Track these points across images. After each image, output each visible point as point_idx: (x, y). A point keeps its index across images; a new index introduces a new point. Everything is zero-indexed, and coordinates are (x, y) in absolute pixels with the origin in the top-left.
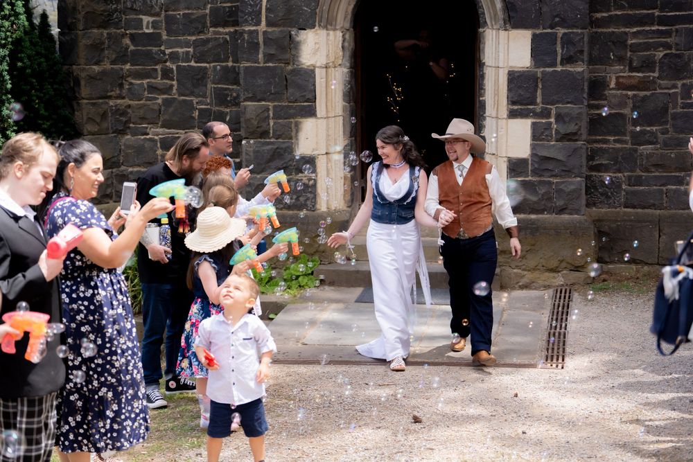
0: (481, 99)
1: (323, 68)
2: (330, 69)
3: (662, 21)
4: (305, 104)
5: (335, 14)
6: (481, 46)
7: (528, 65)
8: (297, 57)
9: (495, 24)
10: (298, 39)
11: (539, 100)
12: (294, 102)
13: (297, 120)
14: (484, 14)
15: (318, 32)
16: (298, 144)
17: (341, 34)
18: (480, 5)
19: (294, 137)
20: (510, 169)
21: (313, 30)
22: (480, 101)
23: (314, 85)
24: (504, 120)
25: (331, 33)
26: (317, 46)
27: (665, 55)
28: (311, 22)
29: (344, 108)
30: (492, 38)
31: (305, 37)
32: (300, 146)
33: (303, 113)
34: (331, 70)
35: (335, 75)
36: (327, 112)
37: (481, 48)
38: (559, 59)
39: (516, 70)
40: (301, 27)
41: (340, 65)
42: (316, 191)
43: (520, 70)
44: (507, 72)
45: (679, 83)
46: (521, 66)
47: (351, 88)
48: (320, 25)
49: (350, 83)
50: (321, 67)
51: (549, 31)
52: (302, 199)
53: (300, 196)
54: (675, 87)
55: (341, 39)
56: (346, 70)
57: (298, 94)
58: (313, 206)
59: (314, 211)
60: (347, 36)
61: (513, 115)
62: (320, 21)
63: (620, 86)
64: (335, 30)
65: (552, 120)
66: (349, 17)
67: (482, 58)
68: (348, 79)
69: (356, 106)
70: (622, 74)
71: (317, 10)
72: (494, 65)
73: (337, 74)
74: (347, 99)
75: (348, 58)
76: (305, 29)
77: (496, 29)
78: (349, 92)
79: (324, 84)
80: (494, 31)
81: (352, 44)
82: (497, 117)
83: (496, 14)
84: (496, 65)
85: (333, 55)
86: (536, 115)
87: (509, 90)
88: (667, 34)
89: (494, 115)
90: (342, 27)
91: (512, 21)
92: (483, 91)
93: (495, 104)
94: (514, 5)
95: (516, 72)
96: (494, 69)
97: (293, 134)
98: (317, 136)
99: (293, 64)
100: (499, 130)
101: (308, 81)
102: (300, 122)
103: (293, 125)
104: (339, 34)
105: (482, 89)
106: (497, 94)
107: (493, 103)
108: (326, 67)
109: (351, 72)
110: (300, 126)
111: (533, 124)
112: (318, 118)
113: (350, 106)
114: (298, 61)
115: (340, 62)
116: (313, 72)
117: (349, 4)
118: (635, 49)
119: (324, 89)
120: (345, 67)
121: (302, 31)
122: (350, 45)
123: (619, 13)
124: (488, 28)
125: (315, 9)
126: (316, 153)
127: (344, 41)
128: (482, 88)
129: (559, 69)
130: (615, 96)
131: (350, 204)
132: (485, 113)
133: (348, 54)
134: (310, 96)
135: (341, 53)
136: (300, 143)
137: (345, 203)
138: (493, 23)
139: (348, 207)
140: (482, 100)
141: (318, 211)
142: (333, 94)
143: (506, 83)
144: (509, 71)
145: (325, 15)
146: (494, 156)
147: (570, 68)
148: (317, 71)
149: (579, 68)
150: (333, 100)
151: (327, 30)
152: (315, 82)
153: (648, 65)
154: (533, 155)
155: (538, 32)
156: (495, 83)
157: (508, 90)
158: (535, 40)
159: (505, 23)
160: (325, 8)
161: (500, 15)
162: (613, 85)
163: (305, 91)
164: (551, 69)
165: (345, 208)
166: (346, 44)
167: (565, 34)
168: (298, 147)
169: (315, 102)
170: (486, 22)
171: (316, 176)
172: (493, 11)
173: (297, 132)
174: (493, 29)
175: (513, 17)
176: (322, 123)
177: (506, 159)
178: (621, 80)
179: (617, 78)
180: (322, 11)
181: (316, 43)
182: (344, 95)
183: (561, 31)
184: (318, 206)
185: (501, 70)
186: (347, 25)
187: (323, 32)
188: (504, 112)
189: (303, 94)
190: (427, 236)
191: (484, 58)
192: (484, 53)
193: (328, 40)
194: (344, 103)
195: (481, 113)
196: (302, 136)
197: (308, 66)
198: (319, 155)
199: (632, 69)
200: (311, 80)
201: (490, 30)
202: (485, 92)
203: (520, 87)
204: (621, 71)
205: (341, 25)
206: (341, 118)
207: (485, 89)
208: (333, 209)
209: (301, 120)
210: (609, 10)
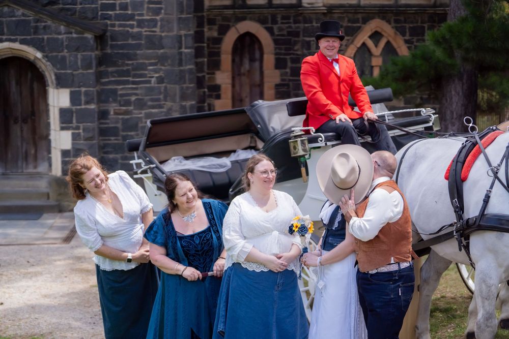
0: (48, 121)
3: (134, 83)
6: (47, 96)
7: (69, 105)
11: (74, 121)
14: (47, 80)
18: (46, 76)
20: (62, 155)
24: (58, 131)
27: (136, 99)
30: (52, 92)
38: (83, 102)
39: (63, 107)
43: (65, 108)
44: (58, 109)
45: (143, 112)
46: (66, 106)
51: (77, 89)
54: (141, 113)
61: (62, 129)
63: (116, 113)
65: (81, 131)
70: (116, 108)
80: (52, 89)
82: (55, 130)
83: (52, 81)
84: (54, 105)
86: (74, 129)
88: (136, 89)
93: (54, 123)
94: (61, 78)
95: (63, 109)
96: (53, 107)
100: (57, 136)
105: (48, 116)
106: (54, 119)
111: (73, 134)
118: (122, 95)
123: (113, 79)
124: (50, 87)
129: (83, 107)
130: (113, 118)
132: (50, 128)
138: (52, 85)
143: (58, 114)
144: (60, 108)
146: (54, 149)
147: (88, 107)
149: (93, 106)
153: (128, 103)
154: (73, 148)
155: (73, 89)
156: (54, 114)
157: (59, 117)
158: (72, 93)
159: (57, 86)
161: (55, 82)
162: (112, 113)
164: (79, 107)
167: (86, 91)
170: (49, 85)
175: (60, 83)
177: (60, 150)
178: (116, 111)
179: (114, 110)
183: (83, 89)
185: (56, 108)
188: (58, 128)
191: (48, 102)
192: (48, 99)
199: (121, 106)
202: (49, 118)
203: (66, 116)
204: (116, 106)
207: (50, 116)
210: (108, 78)
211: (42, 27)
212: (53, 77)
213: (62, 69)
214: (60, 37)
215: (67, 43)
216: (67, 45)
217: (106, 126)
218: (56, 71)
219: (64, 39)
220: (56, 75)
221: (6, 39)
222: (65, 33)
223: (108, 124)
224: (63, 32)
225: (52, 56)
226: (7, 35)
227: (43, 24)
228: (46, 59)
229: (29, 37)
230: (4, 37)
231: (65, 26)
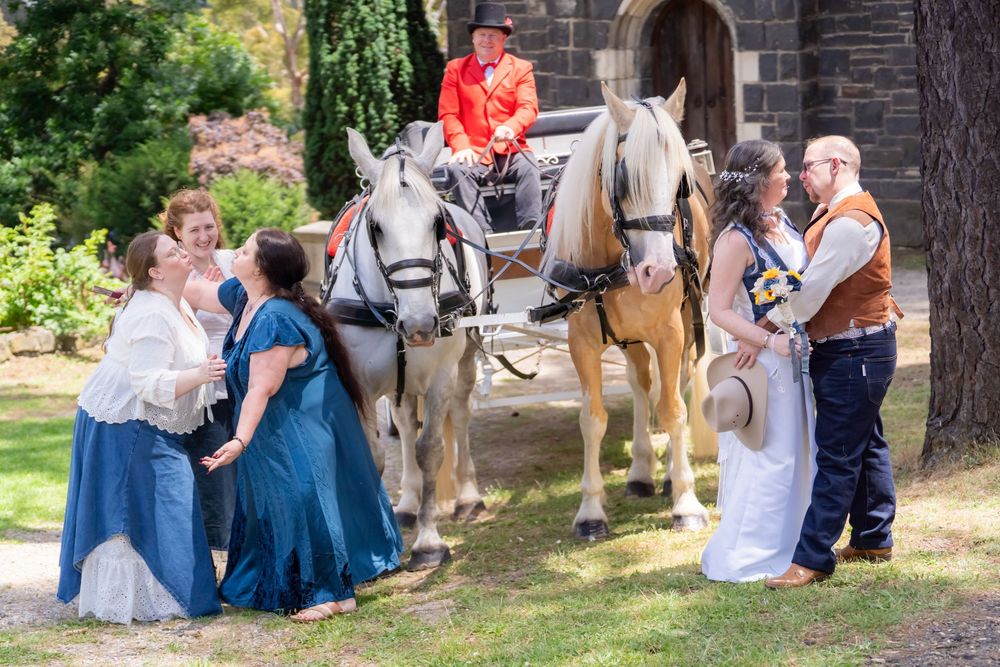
1: (614, 80)
2: (621, 81)
3: (875, 41)
7: (757, 79)
8: (594, 71)
11: (765, 108)
15: (610, 52)
24: (742, 124)
25: (621, 52)
26: (609, 63)
27: (880, 69)
31: (599, 56)
35: (626, 85)
38: (779, 75)
39: (748, 83)
41: (632, 77)
43: (751, 84)
44: (741, 86)
45: (891, 93)
46: (752, 80)
50: (612, 79)
51: (771, 52)
54: (887, 96)
55: (632, 56)
56: (638, 80)
61: (747, 119)
63: (846, 95)
64: (625, 49)
65: (776, 124)
70: (847, 85)
73: (628, 84)
85: (624, 69)
86: (765, 120)
88: (880, 51)
90: (633, 47)
91: (744, 44)
94: (746, 32)
95: (748, 85)
99: (592, 77)
108: (617, 79)
111: (763, 128)
114: (595, 75)
115: (632, 74)
118: (857, 62)
120: (637, 78)
123: (842, 34)
127: (635, 57)
129: (779, 83)
130: (842, 103)
133: (639, 67)
135: (632, 67)
143: (742, 94)
144: (744, 85)
147: (787, 83)
148: (609, 82)
149: (794, 82)
151: (617, 50)
153: (865, 76)
155: (764, 52)
157: (743, 100)
158: (762, 60)
159: (739, 46)
161: (736, 39)
162: (840, 93)
164: (772, 83)
166: (638, 60)
167: (783, 56)
175: (744, 41)
178: (847, 90)
179: (844, 88)
181: (607, 61)
183: (780, 52)
185: (738, 84)
187: (613, 52)
188: (741, 118)
193: (617, 57)
199: (855, 81)
203: (751, 98)
204: (846, 82)
210: (834, 32)
212: (734, 32)
213: (747, 19)
217: (831, 115)
218: (739, 20)
220: (738, 27)
223: (833, 112)
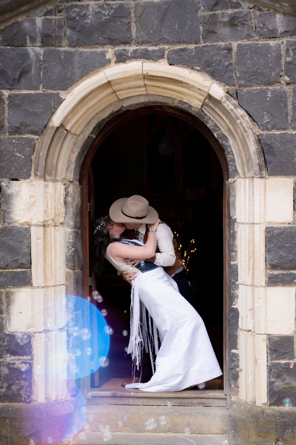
0: (232, 263)
1: (40, 226)
2: (49, 228)
4: (18, 270)
5: (55, 162)
6: (231, 199)
7: (290, 219)
8: (9, 213)
9: (248, 171)
10: (9, 191)
12: (5, 269)
13: (8, 290)
14: (233, 160)
15: (34, 182)
16: (10, 320)
17: (63, 187)
18: (229, 150)
19: (4, 312)
20: (270, 349)
21: (27, 180)
22: (230, 266)
23: (29, 247)
24: (262, 288)
25: (50, 184)
26: (33, 200)
28: (25, 170)
29: (67, 274)
30: (245, 189)
31: (17, 189)
32: (12, 322)
33: (16, 281)
34: (51, 230)
35: (55, 237)
36: (46, 280)
37: (231, 202)
39: (275, 226)
40: (13, 177)
41: (62, 224)
42: (31, 378)
43: (280, 226)
44: (264, 229)
46: (282, 221)
47: (76, 251)
48: (36, 175)
49: (74, 245)
50: (37, 225)
52: (14, 388)
53: (12, 384)
55: (63, 192)
56: (69, 230)
57: (9, 259)
58: (29, 397)
59: (29, 403)
60: (71, 189)
61: (272, 281)
62: (37, 170)
64: (55, 181)
66: (73, 166)
67: (232, 214)
68: (71, 241)
69: (83, 272)
71: (33, 157)
72: (247, 221)
73: (58, 234)
74: (71, 264)
75: (71, 215)
76: (17, 180)
77: (249, 177)
78: (73, 256)
79: (41, 246)
80: (247, 180)
81: (78, 200)
82: (253, 285)
83: (249, 159)
84: (251, 221)
85: (53, 210)
87: (268, 251)
89: (249, 282)
90: (64, 179)
91: (269, 166)
92: (234, 254)
93: (249, 268)
94: (272, 148)
95: (276, 228)
96: (247, 226)
97: (4, 307)
98: (32, 310)
99: (4, 222)
100: (256, 300)
101: (22, 242)
102: (12, 293)
103: (4, 297)
104: (61, 187)
105: (233, 251)
106: (252, 255)
107: (247, 268)
108: (44, 226)
109: (76, 233)
110: (11, 298)
112: (34, 288)
113: (75, 273)
114: (10, 218)
115: (62, 220)
116: (28, 231)
117: (72, 151)
119: (41, 252)
120: (68, 226)
121: (15, 182)
122: (75, 199)
124: (240, 177)
125: (30, 155)
126: (31, 330)
127: (66, 195)
128: (233, 249)
131: (75, 393)
132: (237, 280)
133: (71, 210)
134: (24, 261)
135: (63, 210)
136: (12, 318)
137: (69, 391)
138: (246, 170)
139: (72, 396)
140: (234, 265)
141: (34, 403)
142: (53, 259)
143: (263, 242)
144: (267, 228)
145: (42, 163)
146: (250, 333)
148: (33, 230)
150: (53, 265)
151: (45, 180)
152: (30, 243)
156: (249, 242)
157: (266, 251)
159: (261, 169)
160: (43, 154)
161: (255, 159)
163: (18, 255)
165: (69, 398)
166: (69, 199)
168: (9, 323)
169: (30, 268)
170: (236, 171)
171: (32, 359)
172: (246, 155)
173: (8, 304)
174: (246, 177)
175: (270, 162)
176: (38, 294)
177: (265, 337)
180: (38, 158)
181: (30, 197)
182: (67, 260)
184: (34, 397)
185: (257, 227)
186: (71, 176)
187: (40, 183)
188: (261, 278)
189: (16, 258)
190: (169, 431)
191: (235, 214)
192: (234, 207)
193: (46, 193)
194: (68, 270)
195: (233, 281)
196: (15, 309)
197: (22, 224)
198: (35, 333)
200: (26, 241)
201: (242, 180)
202: (236, 255)
203: (280, 247)
205: (63, 176)
206: (64, 288)
207: (236, 252)
208: (54, 399)
209: (13, 290)
211: (226, 19)
212: (253, 147)
213: (274, 127)
214: (272, 43)
215: (289, 59)
216: (288, 63)
218: (258, 131)
219: (283, 48)
220: (259, 141)
221: (135, 51)
222: (285, 33)
224: (280, 30)
225: (249, 92)
226: (138, 43)
227: (230, 11)
228: (235, 102)
229: (192, 46)
230: (131, 49)
231: (284, 14)
